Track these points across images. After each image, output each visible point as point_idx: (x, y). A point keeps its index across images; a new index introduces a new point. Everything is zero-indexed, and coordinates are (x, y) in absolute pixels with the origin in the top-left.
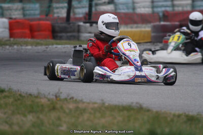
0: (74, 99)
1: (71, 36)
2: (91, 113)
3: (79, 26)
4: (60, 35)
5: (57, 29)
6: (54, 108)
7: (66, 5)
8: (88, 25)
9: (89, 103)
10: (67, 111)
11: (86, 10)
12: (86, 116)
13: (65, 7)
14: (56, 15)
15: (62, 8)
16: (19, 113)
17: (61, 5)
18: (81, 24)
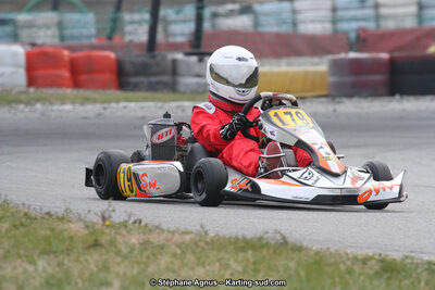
0: (143, 224)
1: (158, 83)
2: (175, 255)
3: (174, 62)
4: (134, 80)
5: (128, 68)
6: (96, 245)
7: (147, 16)
8: (194, 59)
9: (173, 233)
10: (124, 250)
11: (190, 27)
12: (164, 261)
13: (145, 21)
14: (127, 38)
15: (140, 23)
16: (19, 256)
17: (137, 17)
18: (179, 56)
